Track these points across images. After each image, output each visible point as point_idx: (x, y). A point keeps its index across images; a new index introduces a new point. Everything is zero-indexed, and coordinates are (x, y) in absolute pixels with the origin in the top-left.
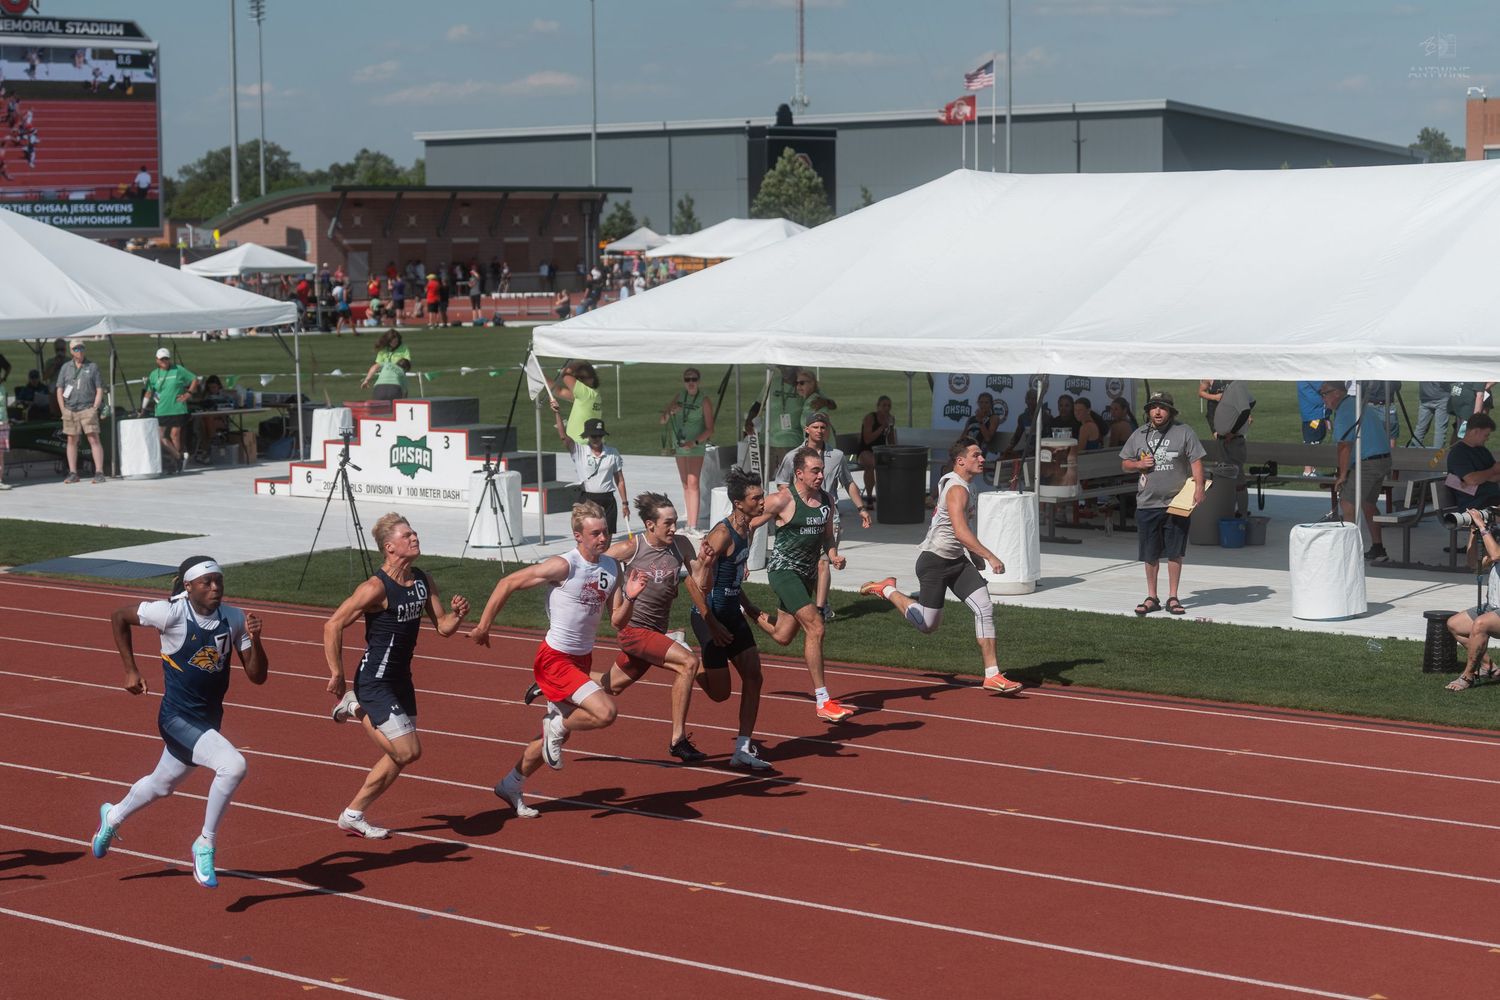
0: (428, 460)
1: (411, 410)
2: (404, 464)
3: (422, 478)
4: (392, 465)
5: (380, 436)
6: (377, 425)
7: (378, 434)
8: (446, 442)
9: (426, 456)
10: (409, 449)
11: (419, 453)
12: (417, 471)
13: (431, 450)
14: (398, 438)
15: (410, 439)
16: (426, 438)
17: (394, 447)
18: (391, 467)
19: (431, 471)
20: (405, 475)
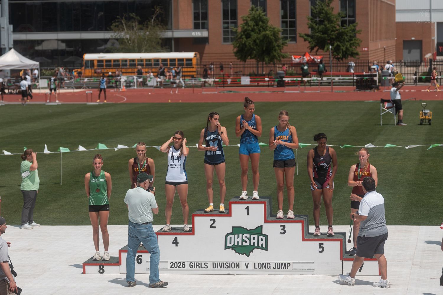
0: (264, 242)
1: (247, 208)
2: (238, 246)
3: (257, 256)
4: (226, 247)
5: (215, 227)
6: (211, 220)
7: (213, 226)
8: (282, 229)
9: (262, 240)
10: (245, 236)
11: (254, 238)
12: (253, 250)
13: (267, 236)
14: (234, 228)
15: (246, 229)
16: (261, 227)
17: (229, 235)
18: (225, 249)
19: (267, 250)
20: (239, 254)
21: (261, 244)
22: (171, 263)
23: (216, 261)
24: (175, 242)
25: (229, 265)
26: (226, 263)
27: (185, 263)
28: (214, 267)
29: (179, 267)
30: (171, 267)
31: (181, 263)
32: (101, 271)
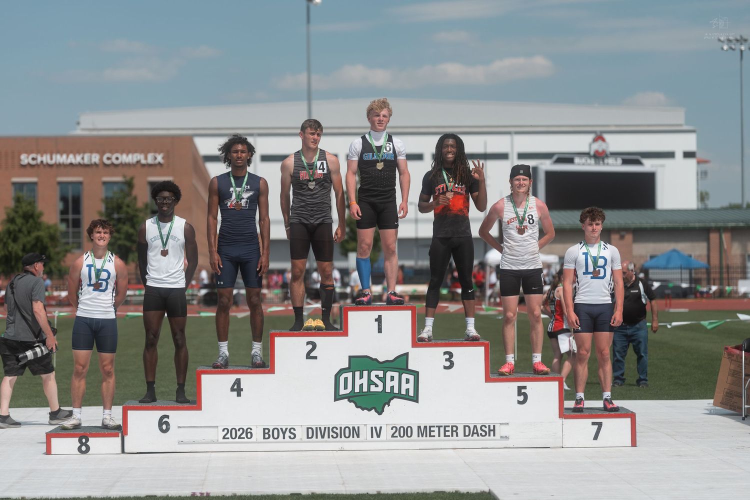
0: (411, 386)
1: (379, 320)
2: (361, 394)
4: (338, 397)
5: (315, 358)
6: (308, 343)
7: (312, 355)
8: (446, 360)
9: (408, 381)
10: (374, 373)
11: (392, 378)
12: (389, 402)
13: (418, 373)
14: (352, 359)
15: (376, 360)
16: (405, 357)
17: (342, 372)
18: (336, 400)
19: (417, 401)
20: (363, 409)
21: (406, 389)
22: (223, 430)
23: (314, 424)
24: (235, 387)
25: (338, 431)
26: (333, 428)
27: (251, 429)
28: (310, 435)
29: (240, 438)
30: (224, 438)
31: (243, 429)
32: (84, 448)
